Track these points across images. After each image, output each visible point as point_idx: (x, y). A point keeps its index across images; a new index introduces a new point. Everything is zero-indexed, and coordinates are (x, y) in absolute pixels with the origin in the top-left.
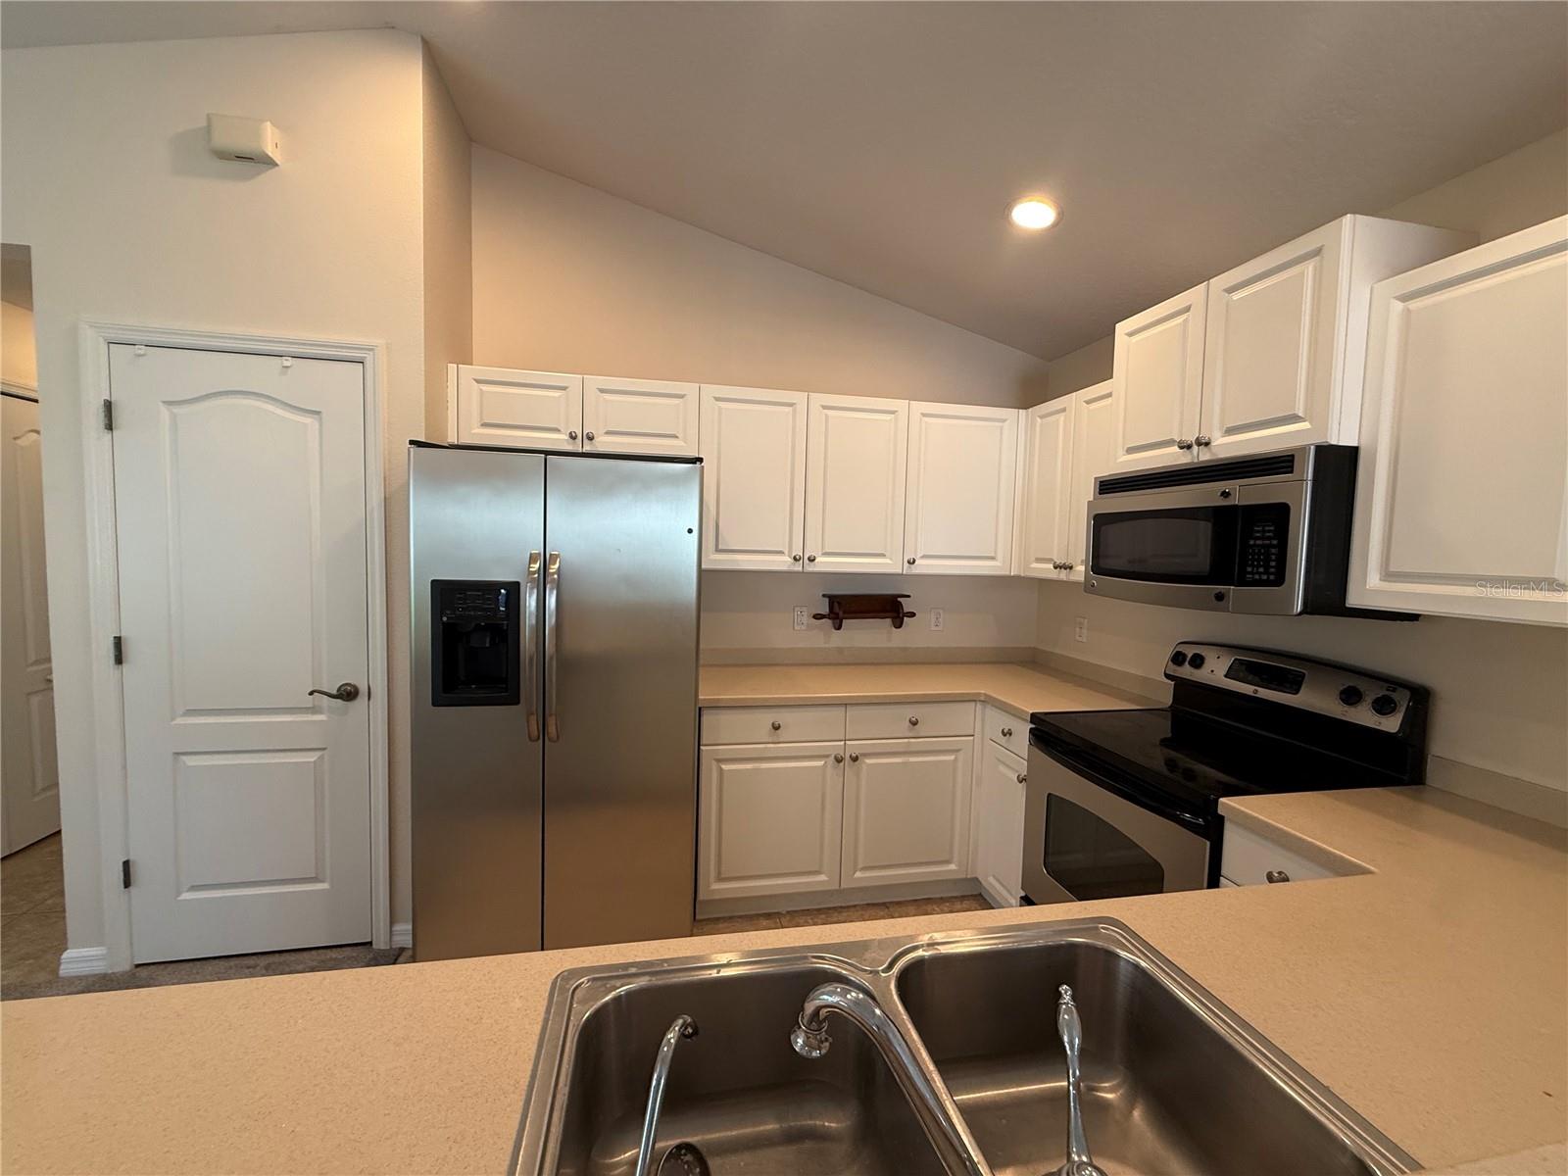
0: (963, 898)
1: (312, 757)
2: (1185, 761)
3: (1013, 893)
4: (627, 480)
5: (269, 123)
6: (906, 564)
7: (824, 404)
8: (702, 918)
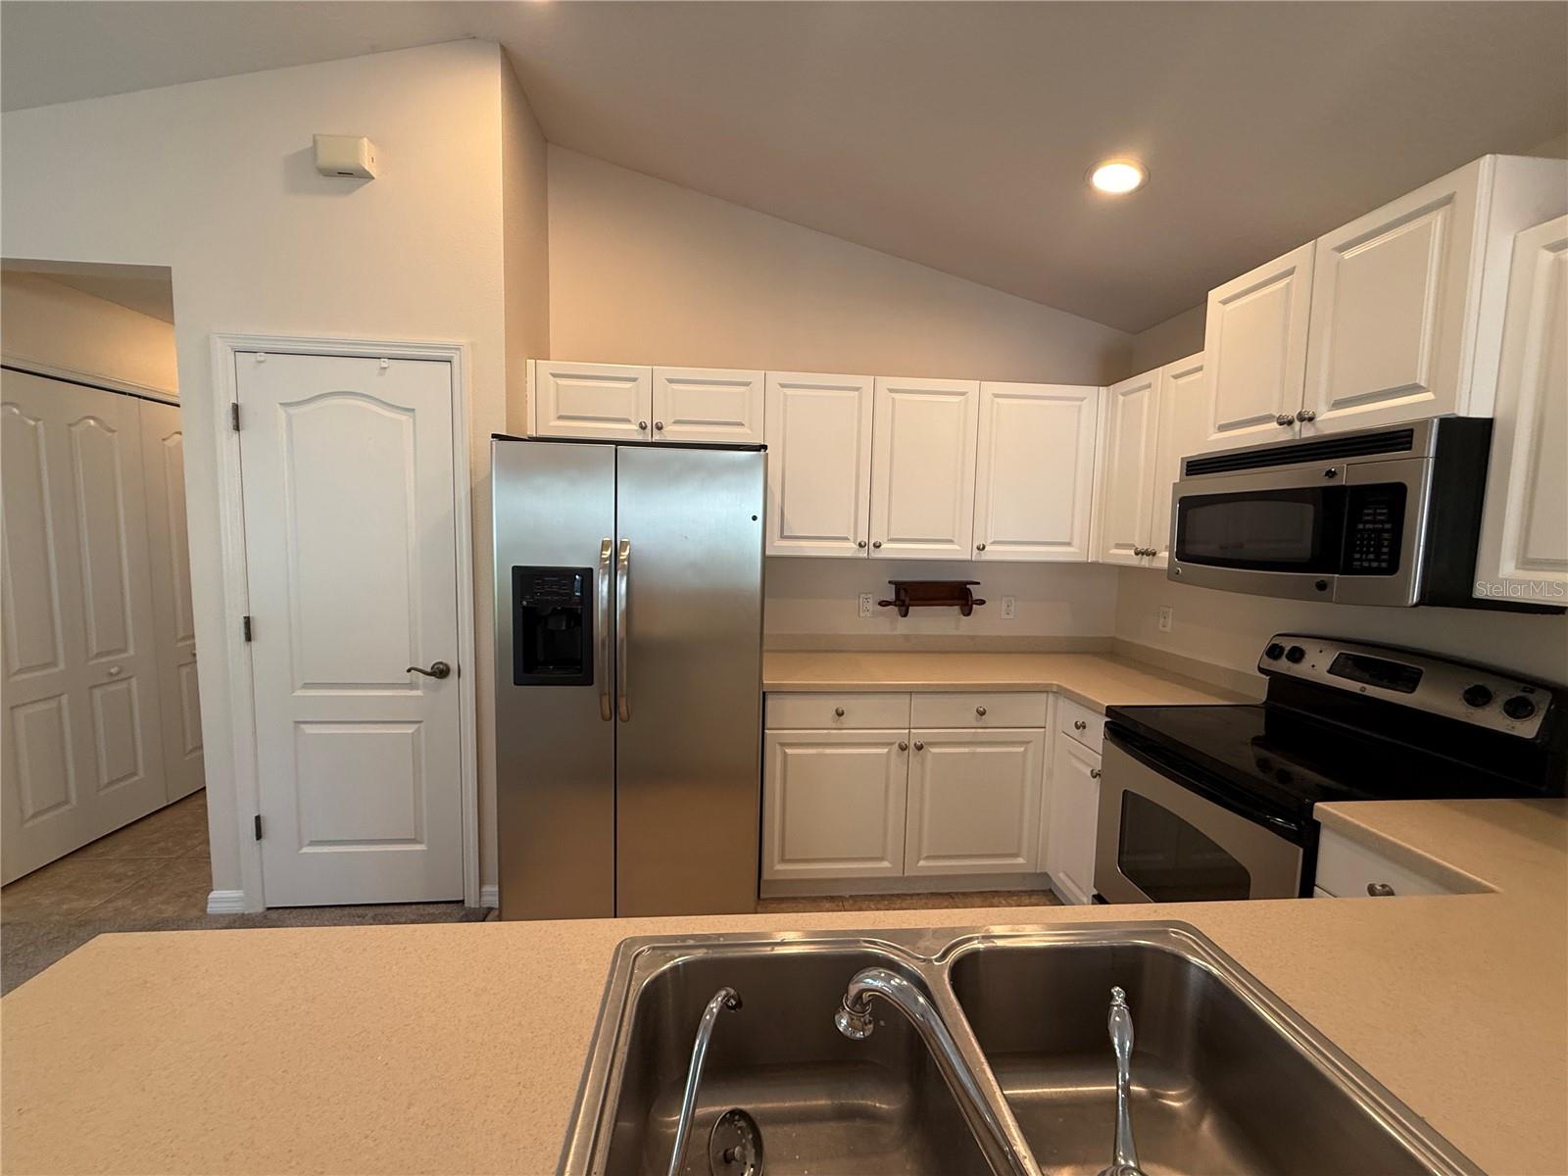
0: (1031, 893)
1: (410, 729)
2: (1279, 761)
3: (1085, 890)
4: (694, 468)
5: (365, 139)
6: (975, 551)
7: (891, 387)
8: (766, 897)
